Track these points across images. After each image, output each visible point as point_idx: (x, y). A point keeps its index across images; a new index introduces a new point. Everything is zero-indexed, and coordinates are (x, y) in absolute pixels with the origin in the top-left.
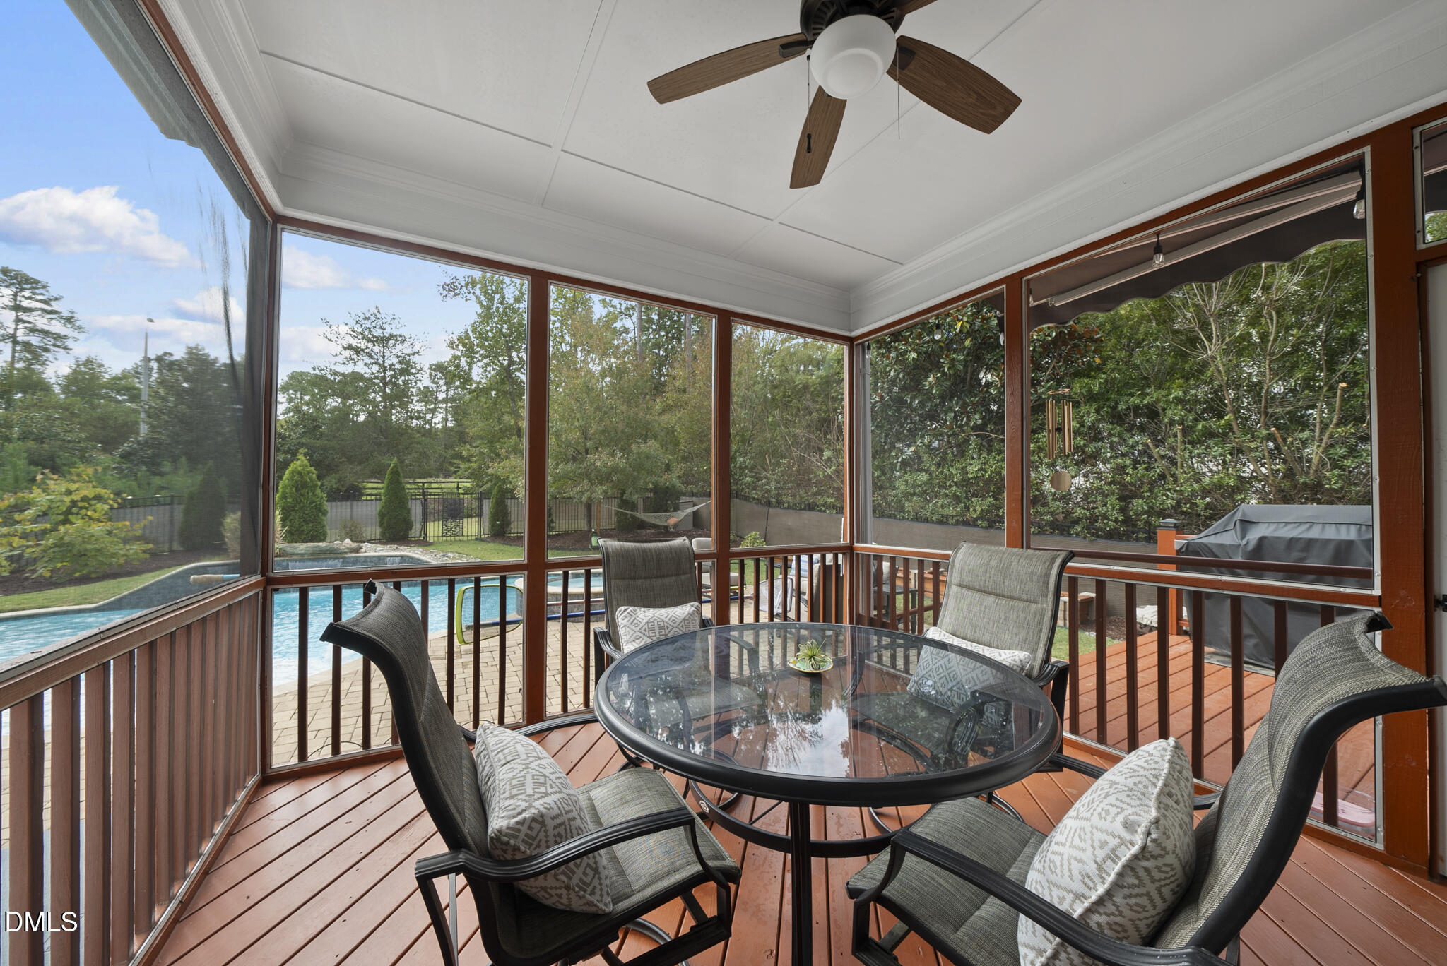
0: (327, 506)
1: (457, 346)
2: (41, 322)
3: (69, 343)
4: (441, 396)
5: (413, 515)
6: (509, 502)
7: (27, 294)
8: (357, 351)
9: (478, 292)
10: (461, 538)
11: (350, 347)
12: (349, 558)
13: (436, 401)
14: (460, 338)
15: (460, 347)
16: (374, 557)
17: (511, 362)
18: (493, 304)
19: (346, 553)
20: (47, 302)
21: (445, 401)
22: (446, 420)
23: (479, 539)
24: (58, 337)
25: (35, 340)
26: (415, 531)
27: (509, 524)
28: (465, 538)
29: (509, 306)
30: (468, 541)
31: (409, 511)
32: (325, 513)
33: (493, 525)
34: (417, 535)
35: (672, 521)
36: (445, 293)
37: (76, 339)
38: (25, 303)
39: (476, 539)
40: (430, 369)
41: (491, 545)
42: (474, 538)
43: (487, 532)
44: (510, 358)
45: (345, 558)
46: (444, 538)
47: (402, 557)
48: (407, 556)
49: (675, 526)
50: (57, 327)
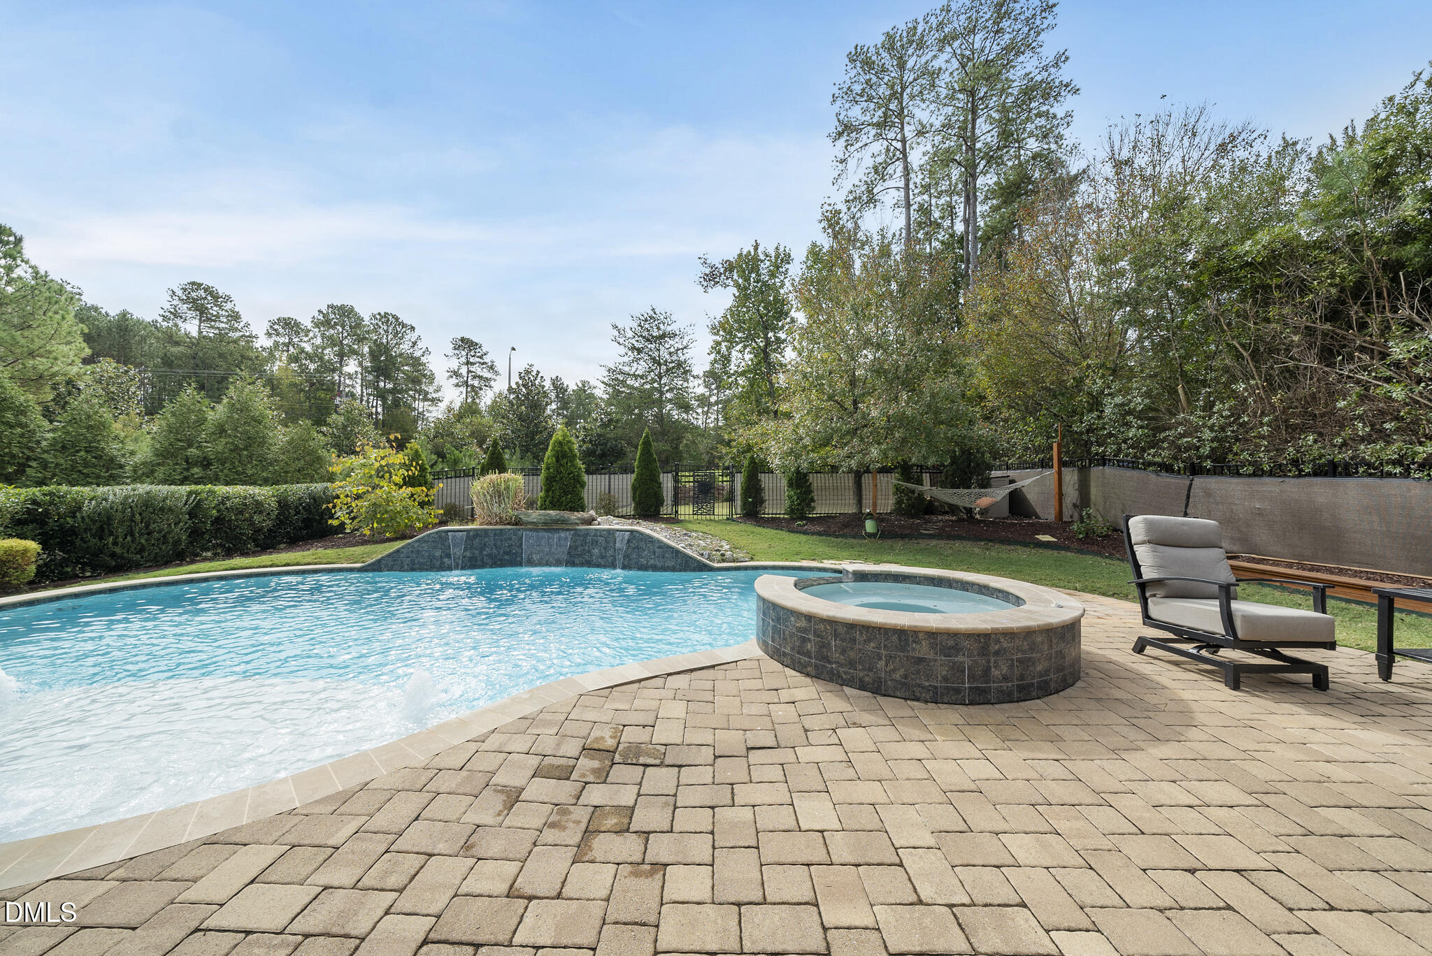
0: (585, 478)
1: (718, 331)
2: (477, 369)
3: (492, 383)
4: (713, 399)
5: (665, 489)
6: (762, 476)
7: (472, 353)
8: (639, 351)
9: (735, 277)
10: (712, 517)
11: (633, 348)
12: (580, 530)
13: (710, 405)
14: (720, 322)
15: (721, 333)
16: (604, 530)
17: (768, 342)
18: (749, 284)
19: (577, 524)
20: (481, 357)
21: (717, 403)
22: (717, 419)
23: (730, 519)
24: (487, 380)
25: (476, 383)
26: (666, 510)
27: (762, 502)
28: (716, 518)
29: (765, 284)
30: (718, 522)
31: (659, 485)
32: (583, 485)
33: (745, 504)
34: (669, 512)
35: (985, 502)
36: (705, 284)
37: (495, 380)
38: (472, 360)
39: (728, 519)
40: (704, 375)
41: (742, 527)
42: (725, 517)
43: (739, 511)
44: (767, 339)
45: (576, 530)
46: (695, 517)
47: (632, 531)
48: (637, 531)
49: (984, 512)
50: (486, 374)
